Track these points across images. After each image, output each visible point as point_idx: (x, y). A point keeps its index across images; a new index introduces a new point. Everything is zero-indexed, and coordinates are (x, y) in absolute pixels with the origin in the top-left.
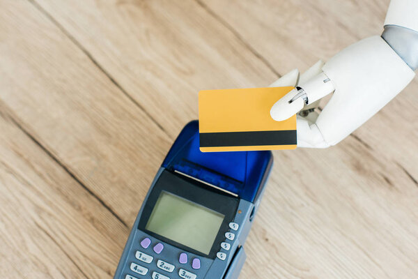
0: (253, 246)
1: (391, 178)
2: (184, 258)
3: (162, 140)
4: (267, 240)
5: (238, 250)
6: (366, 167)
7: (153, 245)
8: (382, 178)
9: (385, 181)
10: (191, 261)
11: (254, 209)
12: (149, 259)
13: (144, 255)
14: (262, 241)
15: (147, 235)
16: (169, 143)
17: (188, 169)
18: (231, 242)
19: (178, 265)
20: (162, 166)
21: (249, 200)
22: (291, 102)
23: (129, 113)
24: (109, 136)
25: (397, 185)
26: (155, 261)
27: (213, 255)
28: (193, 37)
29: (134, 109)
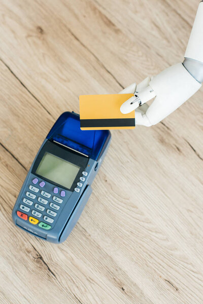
0: (98, 184)
1: (180, 148)
2: (56, 190)
3: (49, 120)
4: (106, 181)
5: (87, 186)
6: (167, 141)
7: (39, 183)
8: (175, 147)
9: (177, 150)
10: (60, 192)
11: (97, 164)
12: (37, 190)
13: (34, 188)
14: (104, 182)
15: (36, 177)
16: (52, 122)
17: (61, 140)
18: (83, 183)
19: (52, 194)
20: (47, 138)
21: (95, 159)
22: (132, 103)
23: (30, 104)
24: (19, 117)
25: (184, 152)
26: (40, 192)
27: (72, 190)
28: (71, 59)
29: (33, 101)
